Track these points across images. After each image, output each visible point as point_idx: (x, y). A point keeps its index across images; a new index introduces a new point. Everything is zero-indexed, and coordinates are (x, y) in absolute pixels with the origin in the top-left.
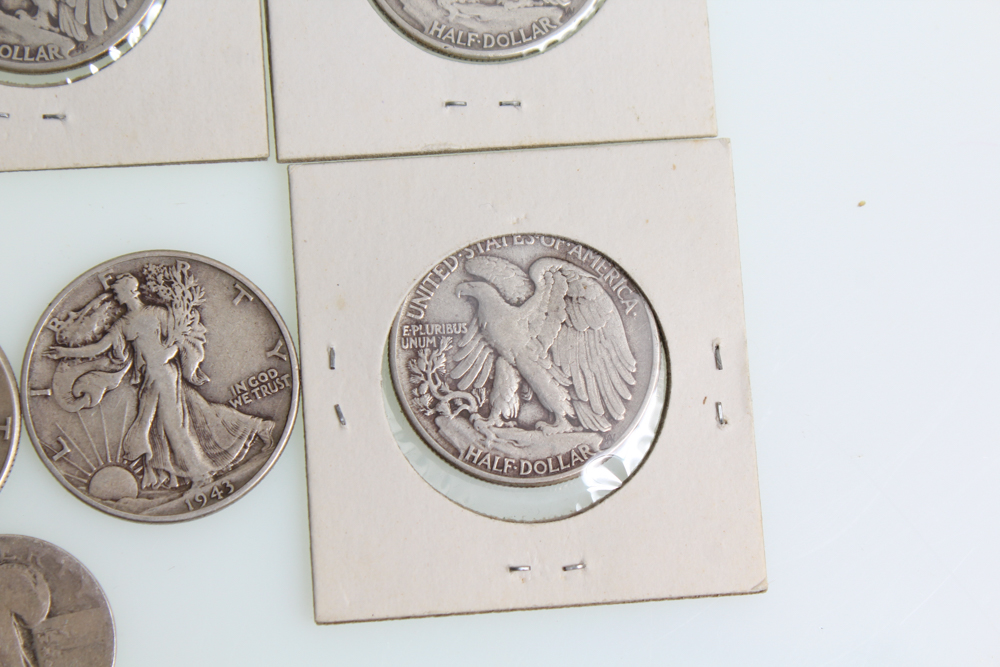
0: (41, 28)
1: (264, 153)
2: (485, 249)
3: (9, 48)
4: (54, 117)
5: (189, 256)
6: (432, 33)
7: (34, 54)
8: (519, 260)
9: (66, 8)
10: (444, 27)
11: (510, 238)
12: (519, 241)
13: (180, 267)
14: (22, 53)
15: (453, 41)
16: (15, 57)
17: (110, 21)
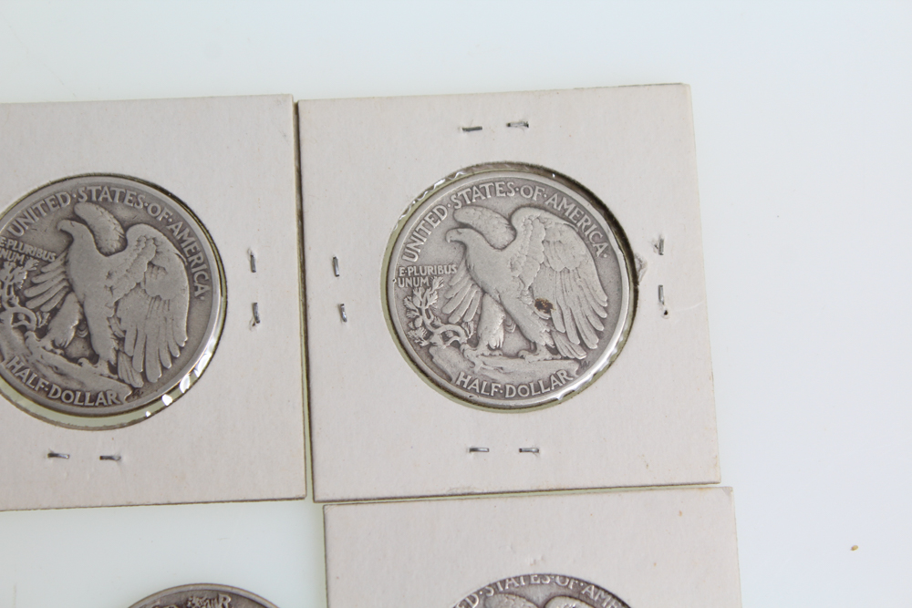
0: (101, 375)
1: (302, 493)
2: (504, 587)
3: (71, 394)
4: (110, 458)
5: (229, 589)
6: (458, 383)
7: (93, 399)
8: (535, 598)
9: (124, 356)
10: (469, 377)
11: (527, 577)
12: (536, 579)
13: (221, 600)
14: (82, 399)
15: (478, 391)
16: (76, 402)
17: (164, 368)
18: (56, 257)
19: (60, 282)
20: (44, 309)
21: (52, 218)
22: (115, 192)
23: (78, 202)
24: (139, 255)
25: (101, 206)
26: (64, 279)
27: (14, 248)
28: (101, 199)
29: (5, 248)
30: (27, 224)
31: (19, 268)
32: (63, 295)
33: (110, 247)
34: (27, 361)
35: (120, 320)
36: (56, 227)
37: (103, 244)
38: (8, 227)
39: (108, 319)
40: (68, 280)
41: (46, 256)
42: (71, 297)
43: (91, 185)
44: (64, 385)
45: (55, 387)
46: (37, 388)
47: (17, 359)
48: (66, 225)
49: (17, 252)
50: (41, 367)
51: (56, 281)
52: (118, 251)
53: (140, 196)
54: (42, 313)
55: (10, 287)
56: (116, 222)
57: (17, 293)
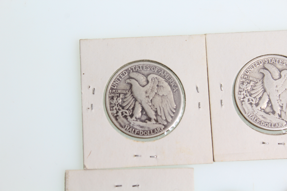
0: (276, 118)
4: (281, 144)
7: (275, 125)
9: (283, 112)
14: (271, 125)
16: (269, 127)
18: (259, 81)
19: (261, 89)
20: (256, 97)
21: (257, 68)
22: (276, 60)
23: (265, 63)
24: (285, 80)
25: (272, 64)
26: (262, 88)
27: (246, 78)
28: (272, 62)
29: (243, 78)
30: (250, 70)
31: (249, 84)
32: (262, 93)
33: (276, 78)
34: (253, 114)
35: (281, 100)
36: (259, 71)
37: (274, 77)
38: (244, 71)
39: (277, 100)
40: (264, 88)
41: (256, 80)
42: (265, 93)
43: (269, 58)
44: (265, 121)
45: (262, 122)
46: (257, 122)
47: (250, 113)
48: (262, 71)
49: (247, 79)
50: (257, 115)
51: (260, 89)
52: (278, 79)
53: (284, 61)
54: (256, 98)
55: (246, 90)
56: (277, 70)
57: (248, 92)
